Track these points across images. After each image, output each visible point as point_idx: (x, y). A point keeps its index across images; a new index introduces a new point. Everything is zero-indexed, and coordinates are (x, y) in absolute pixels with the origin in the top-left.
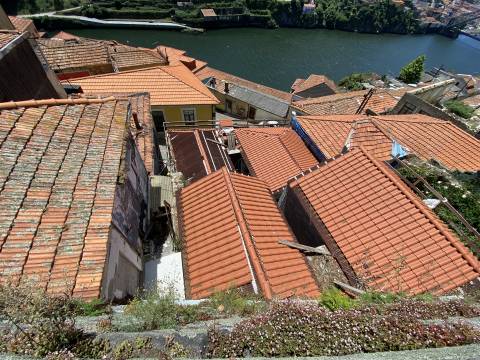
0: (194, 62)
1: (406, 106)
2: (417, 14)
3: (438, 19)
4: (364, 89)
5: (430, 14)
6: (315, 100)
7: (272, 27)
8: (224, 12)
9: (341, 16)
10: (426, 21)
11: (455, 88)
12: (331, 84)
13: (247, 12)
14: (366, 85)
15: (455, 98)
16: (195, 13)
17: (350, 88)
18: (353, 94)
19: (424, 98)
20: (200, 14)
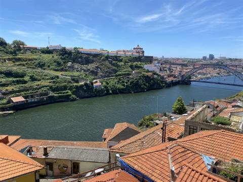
0: (7, 138)
1: (191, 129)
2: (162, 78)
3: (175, 77)
4: (157, 124)
5: (169, 76)
6: (128, 141)
7: (74, 100)
8: (32, 96)
9: (119, 86)
10: (169, 80)
11: (209, 110)
12: (133, 126)
13: (51, 94)
14: (158, 122)
15: (214, 116)
16: (5, 101)
17: (147, 126)
18: (152, 130)
19: (197, 120)
20: (10, 101)
